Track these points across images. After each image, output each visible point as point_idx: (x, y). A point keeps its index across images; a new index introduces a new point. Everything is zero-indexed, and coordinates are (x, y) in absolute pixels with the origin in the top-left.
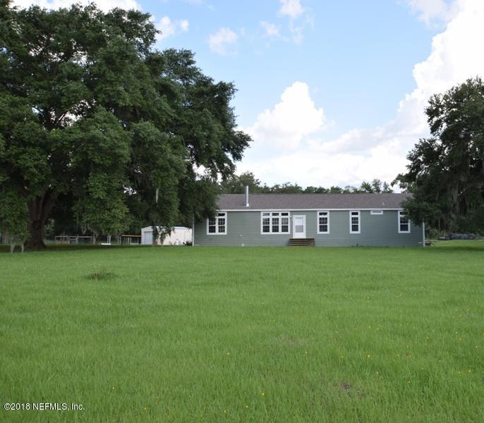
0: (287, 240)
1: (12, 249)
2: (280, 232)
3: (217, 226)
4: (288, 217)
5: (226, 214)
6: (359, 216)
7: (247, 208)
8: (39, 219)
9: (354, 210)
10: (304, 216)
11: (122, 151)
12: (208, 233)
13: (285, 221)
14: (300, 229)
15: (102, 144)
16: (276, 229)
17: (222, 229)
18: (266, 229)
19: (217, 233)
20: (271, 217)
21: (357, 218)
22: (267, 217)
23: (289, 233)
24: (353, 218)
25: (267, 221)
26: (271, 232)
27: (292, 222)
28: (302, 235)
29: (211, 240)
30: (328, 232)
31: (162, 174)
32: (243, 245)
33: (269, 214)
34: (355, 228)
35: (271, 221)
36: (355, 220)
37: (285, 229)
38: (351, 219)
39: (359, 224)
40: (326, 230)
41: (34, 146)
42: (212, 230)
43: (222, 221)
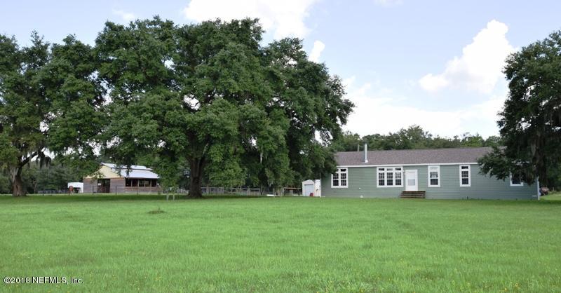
0: (400, 192)
1: (168, 198)
2: (394, 185)
3: (340, 180)
4: (402, 171)
5: (347, 169)
6: (469, 170)
7: (366, 164)
8: (197, 176)
9: (465, 164)
10: (416, 171)
11: (230, 128)
12: (332, 186)
13: (398, 175)
14: (412, 182)
15: (215, 124)
16: (390, 183)
17: (344, 183)
18: (382, 183)
19: (340, 186)
20: (386, 172)
21: (467, 172)
22: (382, 172)
23: (402, 186)
24: (463, 172)
25: (382, 176)
26: (386, 185)
27: (404, 176)
28: (414, 188)
29: (335, 192)
30: (439, 186)
31: (263, 142)
32: (362, 197)
33: (383, 170)
34: (465, 181)
35: (386, 176)
36: (465, 174)
37: (398, 182)
38: (461, 174)
39: (469, 178)
40: (437, 184)
41: (178, 126)
42: (336, 183)
43: (344, 176)
